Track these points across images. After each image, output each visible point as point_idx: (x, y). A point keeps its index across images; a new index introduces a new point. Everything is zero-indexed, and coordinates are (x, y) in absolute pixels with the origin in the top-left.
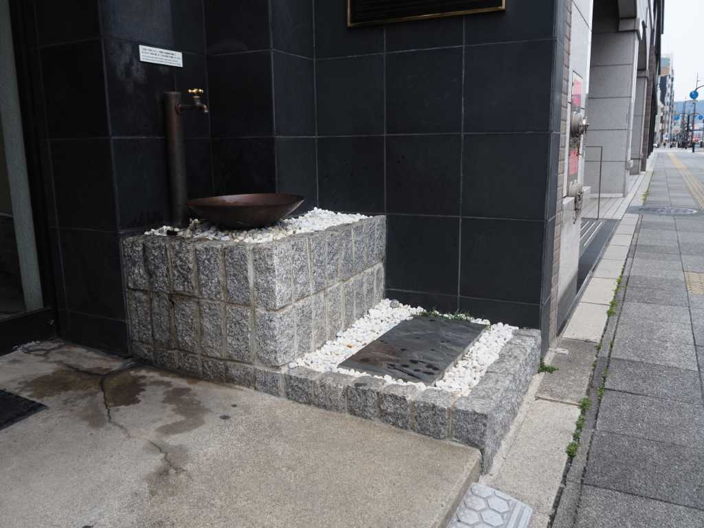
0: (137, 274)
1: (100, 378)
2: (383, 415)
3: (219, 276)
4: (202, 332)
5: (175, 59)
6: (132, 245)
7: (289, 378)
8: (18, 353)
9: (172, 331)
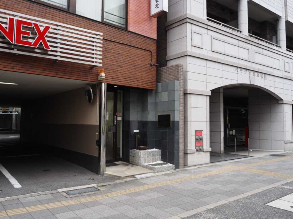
0: (131, 154)
1: (126, 164)
2: (148, 168)
3: (137, 154)
4: (135, 160)
5: (138, 131)
6: (131, 151)
7: (142, 165)
8: (119, 162)
9: (133, 160)
